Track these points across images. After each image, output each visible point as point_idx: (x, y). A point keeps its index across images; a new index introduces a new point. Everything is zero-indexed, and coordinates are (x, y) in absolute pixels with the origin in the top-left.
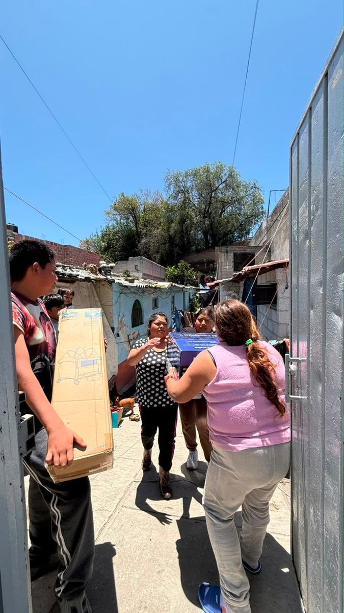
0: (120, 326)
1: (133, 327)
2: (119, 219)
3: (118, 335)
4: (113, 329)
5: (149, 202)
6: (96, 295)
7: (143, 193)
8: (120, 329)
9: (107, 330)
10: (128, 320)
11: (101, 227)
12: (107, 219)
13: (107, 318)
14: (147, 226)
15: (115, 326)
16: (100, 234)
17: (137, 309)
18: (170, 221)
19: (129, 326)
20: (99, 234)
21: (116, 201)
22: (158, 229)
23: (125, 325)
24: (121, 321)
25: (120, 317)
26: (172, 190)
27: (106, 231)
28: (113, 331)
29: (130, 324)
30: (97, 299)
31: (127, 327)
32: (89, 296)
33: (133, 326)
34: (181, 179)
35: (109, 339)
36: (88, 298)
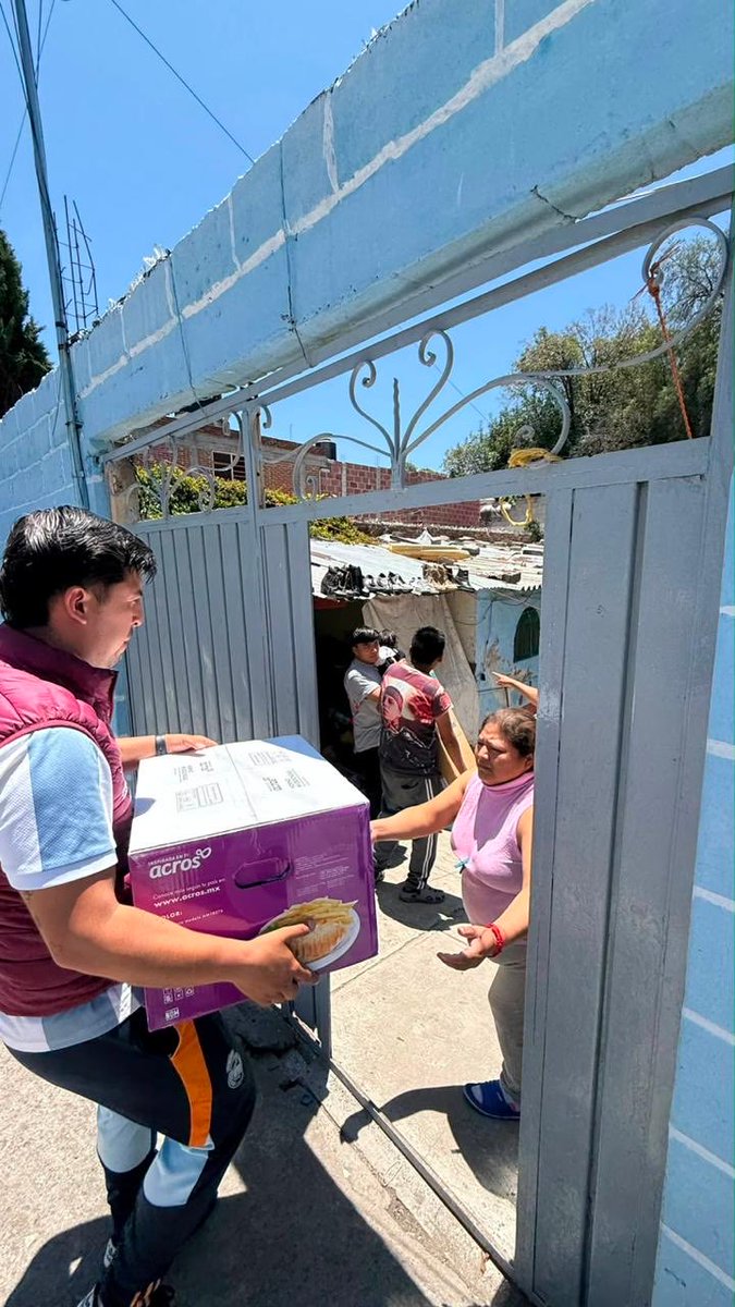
0: (488, 660)
1: (514, 662)
2: (530, 393)
3: (483, 678)
4: (473, 666)
5: (609, 339)
6: (446, 607)
7: (595, 317)
8: (489, 665)
9: (462, 668)
10: (507, 647)
11: (490, 415)
12: (503, 395)
13: (463, 646)
14: (597, 402)
15: (478, 660)
16: (487, 432)
17: (528, 625)
18: (659, 380)
19: (507, 658)
20: (484, 433)
21: (528, 350)
22: (625, 405)
23: (499, 658)
24: (491, 651)
25: (489, 646)
26: (674, 295)
27: (500, 425)
28: (473, 670)
29: (511, 656)
30: (448, 614)
31: (503, 661)
32: (434, 611)
33: (518, 657)
34: (703, 258)
35: (465, 683)
36: (432, 614)
